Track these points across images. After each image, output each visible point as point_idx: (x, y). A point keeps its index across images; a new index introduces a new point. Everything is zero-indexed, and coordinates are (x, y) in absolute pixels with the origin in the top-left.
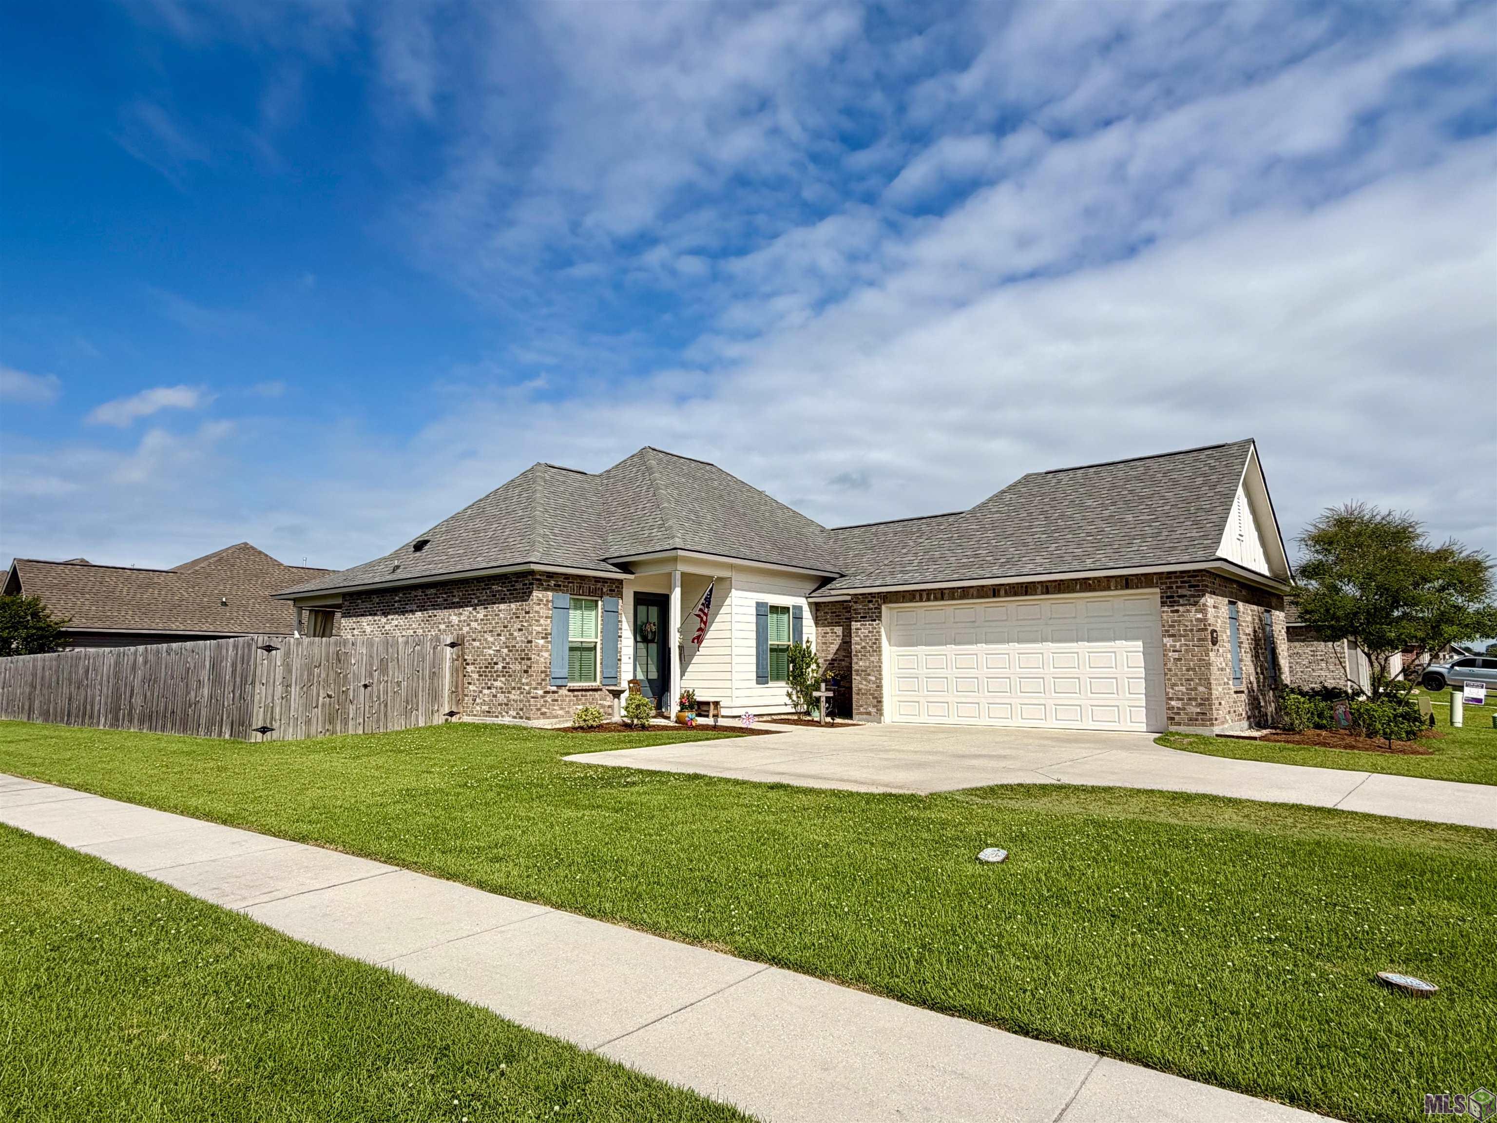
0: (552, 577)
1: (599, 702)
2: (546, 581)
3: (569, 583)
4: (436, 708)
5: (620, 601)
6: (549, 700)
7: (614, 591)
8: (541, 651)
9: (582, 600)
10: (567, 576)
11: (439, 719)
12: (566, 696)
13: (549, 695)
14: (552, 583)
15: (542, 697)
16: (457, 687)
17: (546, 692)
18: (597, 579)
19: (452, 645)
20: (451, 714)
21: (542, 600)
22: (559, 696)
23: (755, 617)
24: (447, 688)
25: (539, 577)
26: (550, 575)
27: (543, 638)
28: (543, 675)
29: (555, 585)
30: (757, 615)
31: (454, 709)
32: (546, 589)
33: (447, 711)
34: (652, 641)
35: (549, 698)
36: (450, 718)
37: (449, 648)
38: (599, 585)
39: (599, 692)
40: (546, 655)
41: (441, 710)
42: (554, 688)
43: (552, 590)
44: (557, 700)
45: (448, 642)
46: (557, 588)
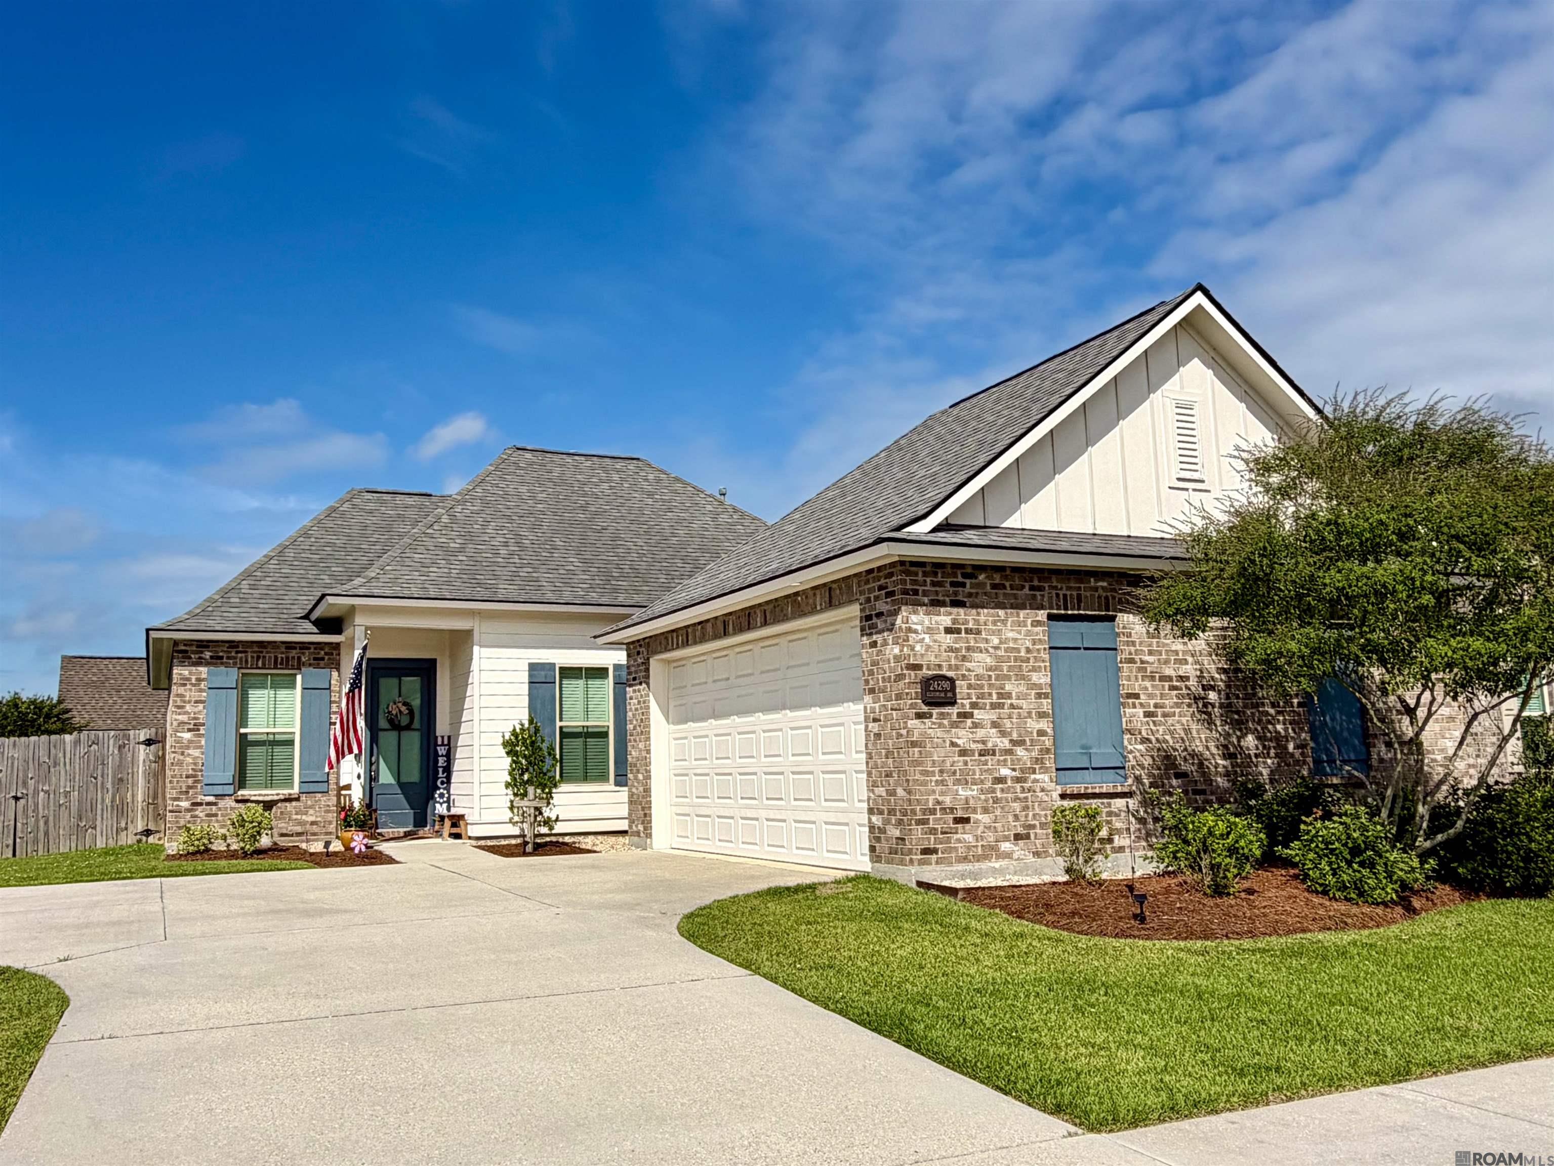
0: (207, 647)
1: (294, 817)
2: (194, 652)
3: (237, 652)
4: (123, 825)
5: (335, 674)
6: (201, 815)
7: (323, 659)
8: (188, 748)
9: (267, 675)
10: (233, 644)
11: (128, 839)
12: (232, 809)
13: (200, 808)
14: (207, 655)
15: (188, 810)
16: (155, 797)
17: (194, 804)
18: (290, 645)
19: (149, 742)
20: (148, 833)
21: (189, 679)
22: (220, 809)
23: (526, 686)
24: (140, 798)
25: (183, 648)
26: (203, 645)
27: (189, 730)
28: (190, 781)
29: (211, 657)
30: (530, 683)
31: (151, 827)
32: (198, 663)
33: (140, 828)
34: (408, 727)
35: (200, 812)
36: (144, 838)
37: (142, 747)
38: (293, 653)
39: (294, 803)
40: (196, 753)
41: (131, 827)
42: (211, 799)
43: (207, 664)
44: (216, 815)
45: (142, 739)
46: (216, 660)
